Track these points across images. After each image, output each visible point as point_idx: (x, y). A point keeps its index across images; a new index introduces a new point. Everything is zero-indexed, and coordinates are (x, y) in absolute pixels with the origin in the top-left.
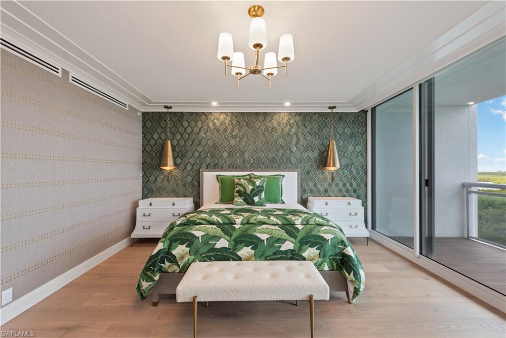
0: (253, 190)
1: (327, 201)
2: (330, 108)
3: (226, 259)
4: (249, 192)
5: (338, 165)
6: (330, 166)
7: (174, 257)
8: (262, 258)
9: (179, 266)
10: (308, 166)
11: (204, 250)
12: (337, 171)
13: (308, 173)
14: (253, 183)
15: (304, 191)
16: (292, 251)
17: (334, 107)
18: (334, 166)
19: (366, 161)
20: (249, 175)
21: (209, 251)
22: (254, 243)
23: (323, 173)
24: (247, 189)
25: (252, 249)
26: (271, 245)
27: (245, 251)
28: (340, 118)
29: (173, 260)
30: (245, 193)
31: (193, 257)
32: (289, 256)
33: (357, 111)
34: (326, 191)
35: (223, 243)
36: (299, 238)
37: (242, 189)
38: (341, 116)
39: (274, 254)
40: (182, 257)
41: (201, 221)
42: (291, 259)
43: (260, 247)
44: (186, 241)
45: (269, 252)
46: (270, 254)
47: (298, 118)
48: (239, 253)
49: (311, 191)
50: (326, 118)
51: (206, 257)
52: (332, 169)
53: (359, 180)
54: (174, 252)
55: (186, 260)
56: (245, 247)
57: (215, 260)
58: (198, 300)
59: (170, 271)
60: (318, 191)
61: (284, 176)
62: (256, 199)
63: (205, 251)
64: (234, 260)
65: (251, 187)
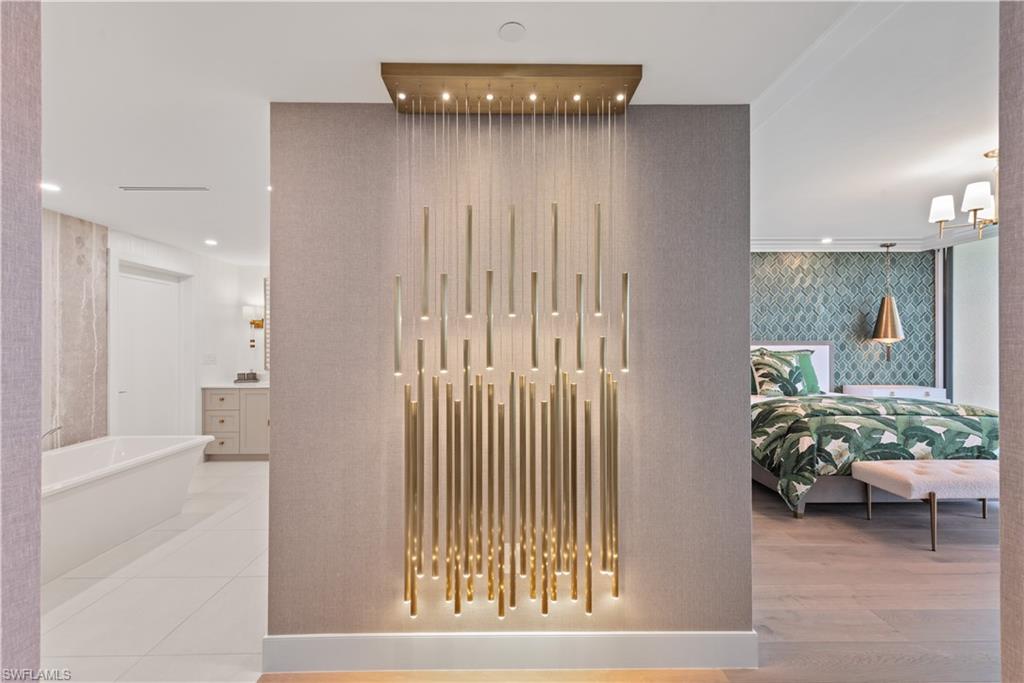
0: (791, 372)
1: (892, 390)
2: (883, 246)
3: (897, 457)
4: (786, 376)
5: (901, 336)
6: (886, 336)
7: (829, 454)
8: (942, 457)
9: (836, 466)
10: (843, 337)
11: (867, 446)
12: (898, 345)
13: (842, 347)
14: (789, 363)
15: (837, 375)
16: (979, 447)
17: (892, 245)
18: (894, 335)
19: (934, 327)
20: (759, 350)
21: (874, 447)
22: (929, 437)
23: (866, 348)
24: (782, 371)
25: (927, 444)
26: (952, 441)
27: (919, 448)
28: (893, 261)
29: (828, 459)
30: (782, 377)
31: (852, 456)
32: (976, 454)
33: (920, 250)
34: (871, 376)
35: (889, 438)
36: (985, 431)
37: (775, 372)
38: (896, 259)
39: (957, 451)
40: (841, 455)
41: (832, 411)
42: (978, 458)
43: (938, 443)
44: (841, 435)
45: (951, 449)
46: (951, 451)
47: (828, 261)
48: (912, 451)
49: (848, 376)
50: (871, 261)
51: (871, 455)
52: (889, 341)
53: (922, 357)
54: (828, 448)
55: (845, 458)
56: (918, 443)
57: (881, 459)
58: (939, 496)
59: (822, 473)
60: (859, 376)
61: (812, 352)
62: (799, 386)
63: (869, 447)
64: (905, 458)
65: (788, 369)
